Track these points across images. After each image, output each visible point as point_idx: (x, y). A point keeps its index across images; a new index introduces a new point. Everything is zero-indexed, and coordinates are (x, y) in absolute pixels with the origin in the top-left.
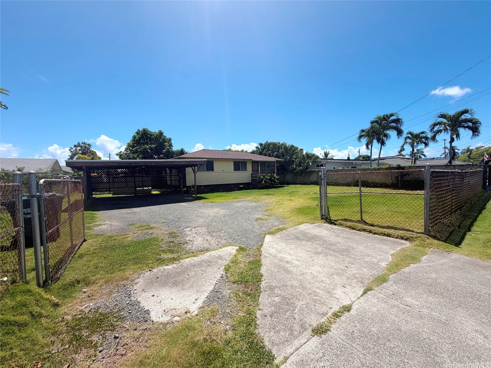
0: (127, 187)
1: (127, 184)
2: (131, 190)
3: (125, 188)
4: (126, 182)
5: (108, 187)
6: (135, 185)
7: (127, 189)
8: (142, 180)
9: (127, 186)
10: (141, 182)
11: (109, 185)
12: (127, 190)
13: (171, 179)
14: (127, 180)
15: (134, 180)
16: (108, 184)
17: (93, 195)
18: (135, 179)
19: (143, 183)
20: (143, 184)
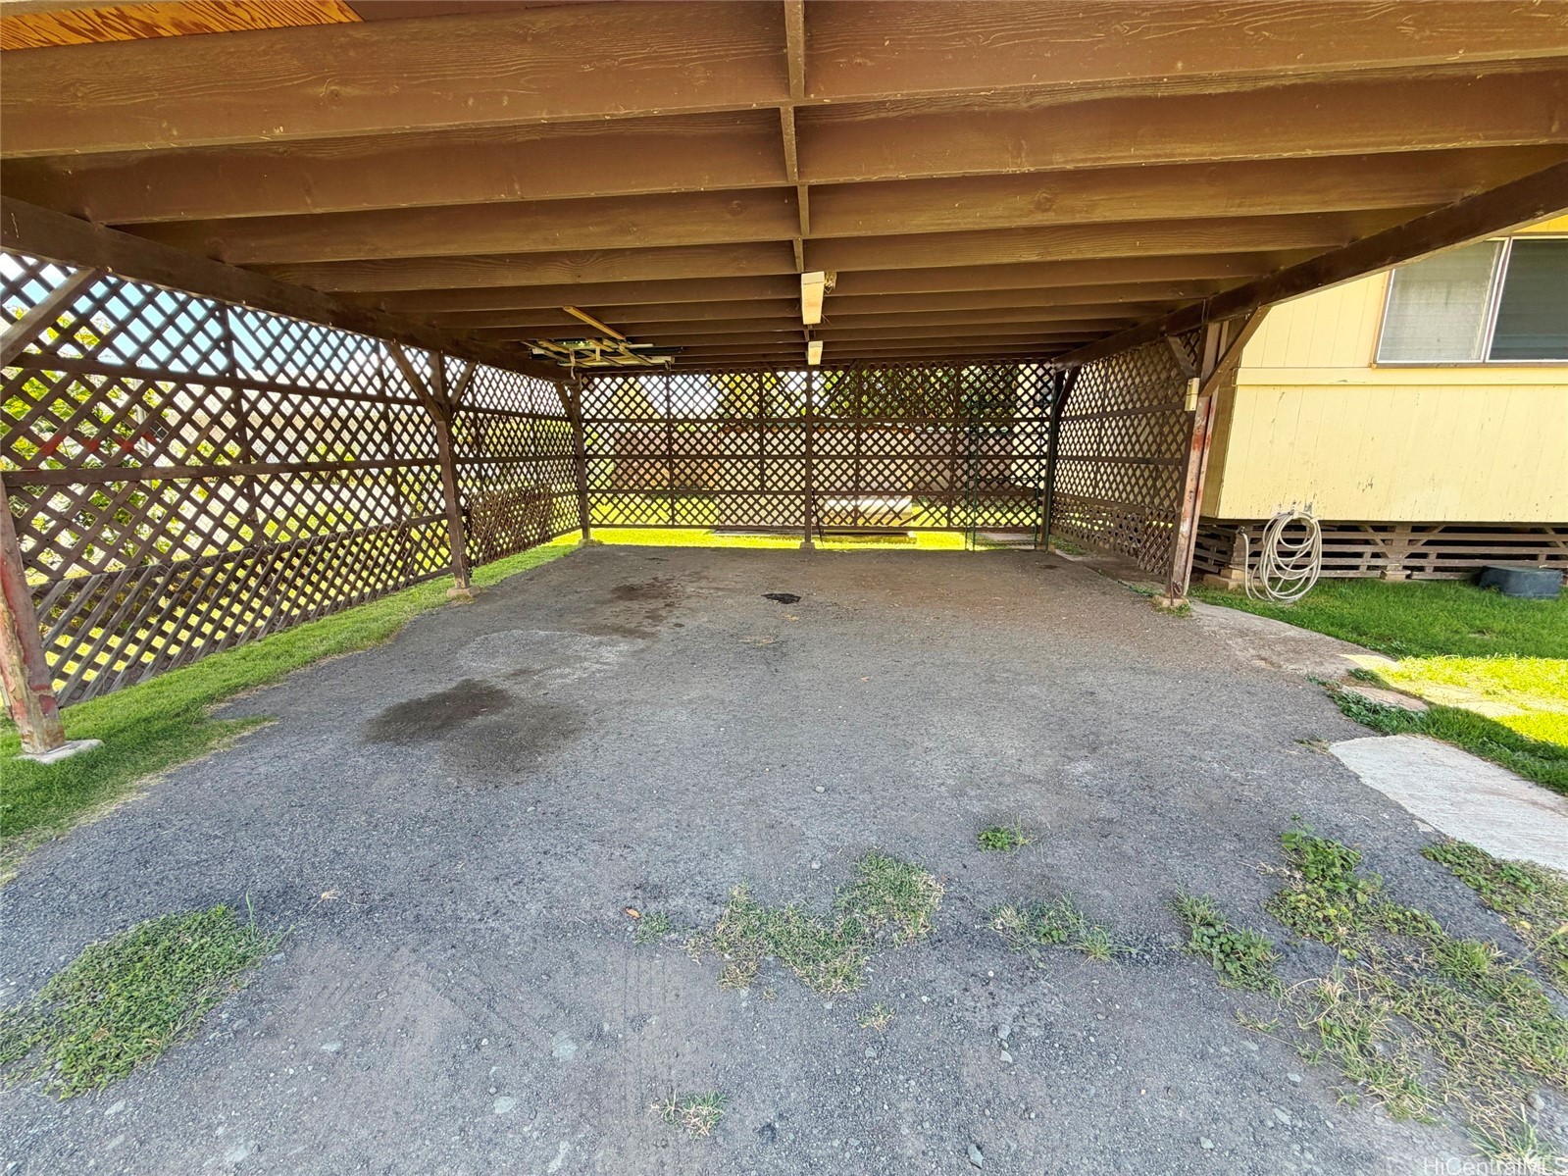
0: (763, 494)
1: (763, 472)
2: (786, 514)
3: (751, 494)
4: (761, 456)
5: (665, 483)
6: (808, 478)
7: (763, 501)
8: (851, 448)
9: (763, 484)
10: (845, 459)
11: (671, 470)
12: (763, 513)
13: (1054, 442)
14: (763, 448)
15: (803, 448)
16: (664, 465)
17: (595, 526)
18: (809, 442)
19: (857, 472)
20: (859, 478)
